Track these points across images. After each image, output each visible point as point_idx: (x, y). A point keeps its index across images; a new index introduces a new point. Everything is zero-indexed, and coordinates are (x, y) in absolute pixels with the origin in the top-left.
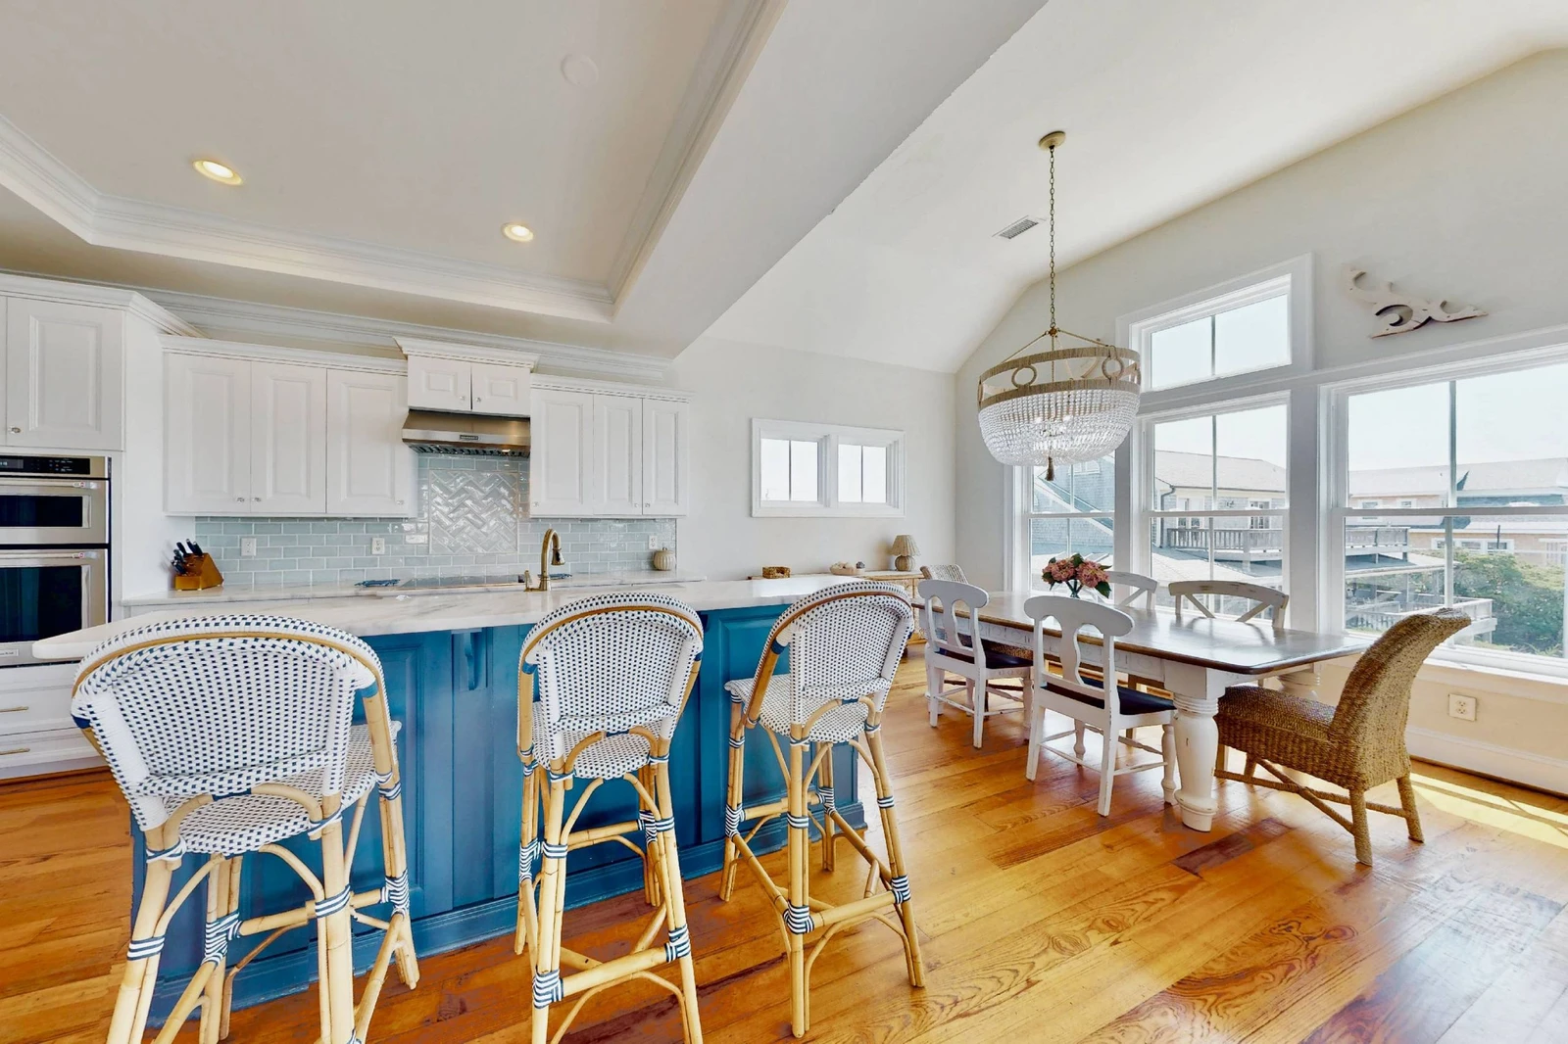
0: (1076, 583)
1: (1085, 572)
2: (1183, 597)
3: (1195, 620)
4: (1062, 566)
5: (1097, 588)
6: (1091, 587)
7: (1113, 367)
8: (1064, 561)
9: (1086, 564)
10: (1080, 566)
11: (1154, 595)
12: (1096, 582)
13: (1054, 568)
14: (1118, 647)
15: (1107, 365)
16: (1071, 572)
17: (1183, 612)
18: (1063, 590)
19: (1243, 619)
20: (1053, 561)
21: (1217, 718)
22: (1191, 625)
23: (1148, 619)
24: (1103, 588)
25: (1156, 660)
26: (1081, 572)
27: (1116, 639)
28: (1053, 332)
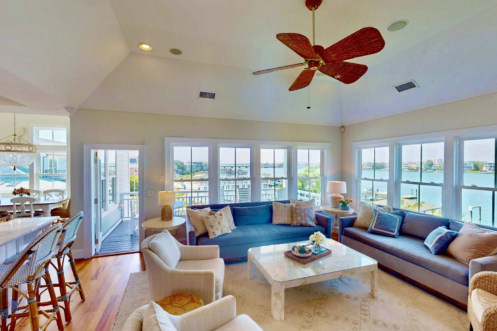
0: (21, 194)
1: (24, 191)
2: (46, 194)
3: (49, 198)
4: (18, 190)
5: (27, 194)
6: (26, 194)
7: (31, 149)
8: (18, 189)
9: (24, 189)
10: (23, 190)
11: (40, 194)
12: (27, 193)
13: (16, 191)
14: (33, 205)
15: (30, 148)
16: (21, 192)
17: (46, 197)
18: (17, 196)
19: (57, 196)
20: (15, 189)
21: (51, 213)
22: (48, 199)
23: (39, 199)
24: (29, 194)
25: (41, 205)
26: (23, 191)
27: (32, 203)
28: (15, 135)
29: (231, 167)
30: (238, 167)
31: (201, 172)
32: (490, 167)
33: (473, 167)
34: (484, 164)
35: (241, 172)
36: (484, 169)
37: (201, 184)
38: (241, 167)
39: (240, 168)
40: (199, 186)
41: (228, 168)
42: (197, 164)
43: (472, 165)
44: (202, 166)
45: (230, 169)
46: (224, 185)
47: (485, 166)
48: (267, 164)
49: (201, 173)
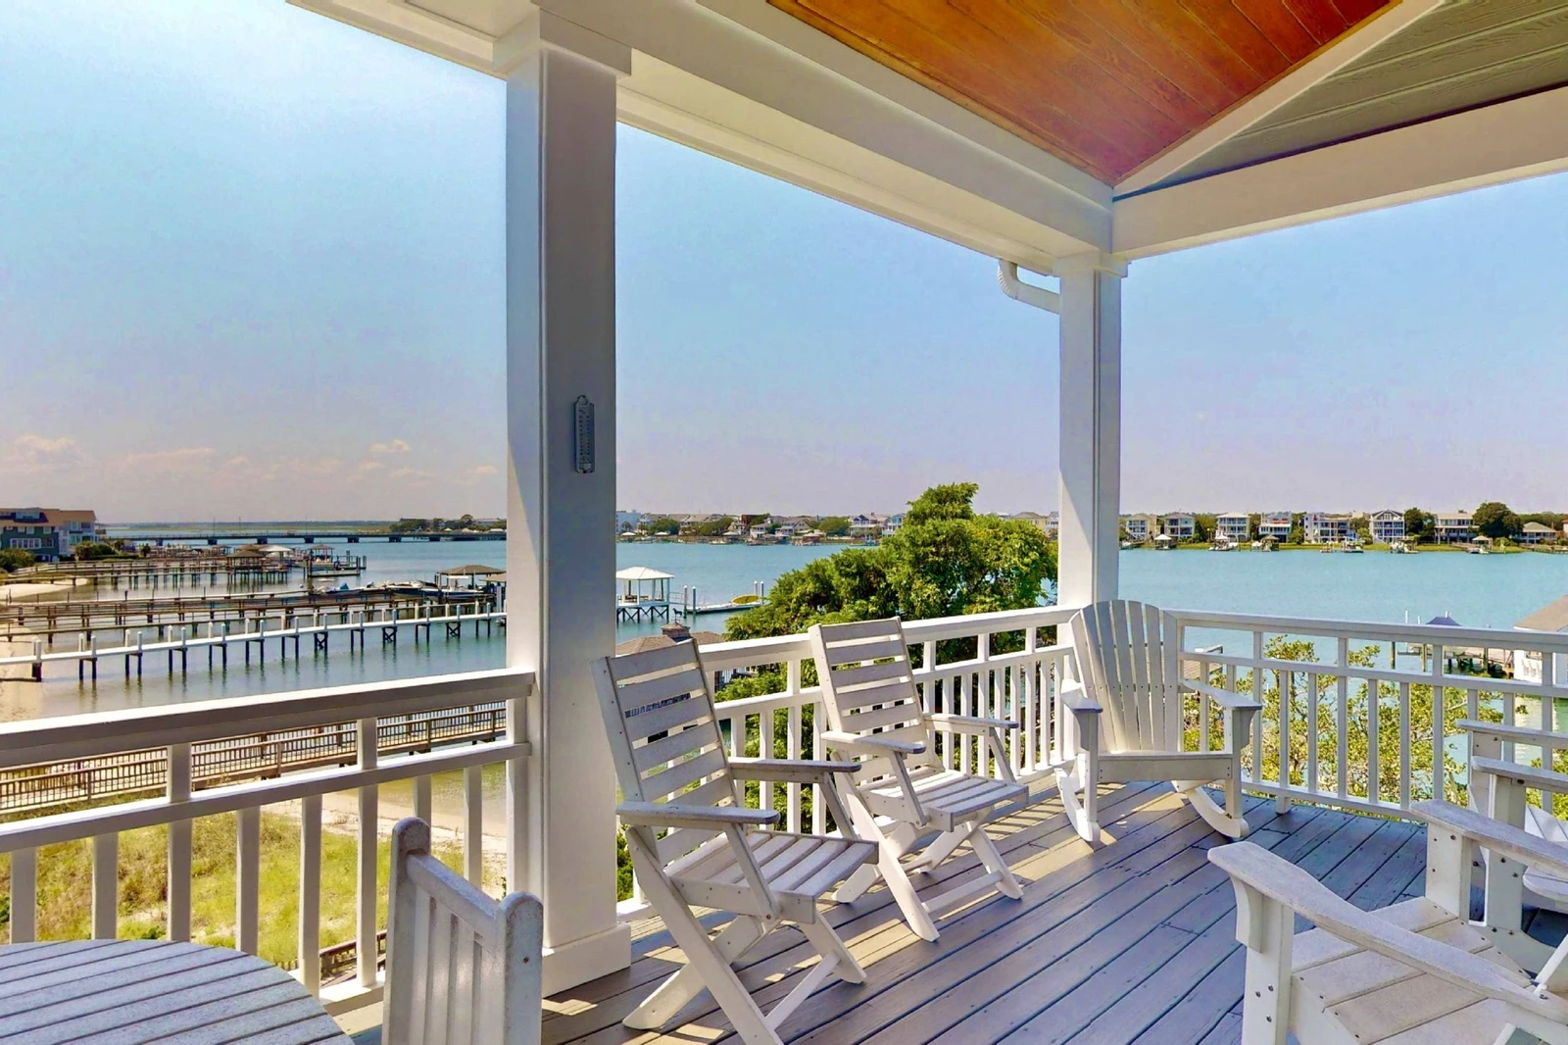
29: (255, 541)
30: (302, 540)
31: (44, 567)
32: (1232, 529)
33: (1193, 531)
34: (1217, 520)
35: (327, 562)
36: (1220, 536)
37: (46, 637)
38: (316, 540)
39: (310, 546)
40: (37, 651)
41: (234, 547)
42: (10, 524)
43: (1192, 525)
44: (48, 532)
45: (256, 551)
46: (228, 638)
47: (1221, 527)
48: (468, 522)
49: (45, 573)
